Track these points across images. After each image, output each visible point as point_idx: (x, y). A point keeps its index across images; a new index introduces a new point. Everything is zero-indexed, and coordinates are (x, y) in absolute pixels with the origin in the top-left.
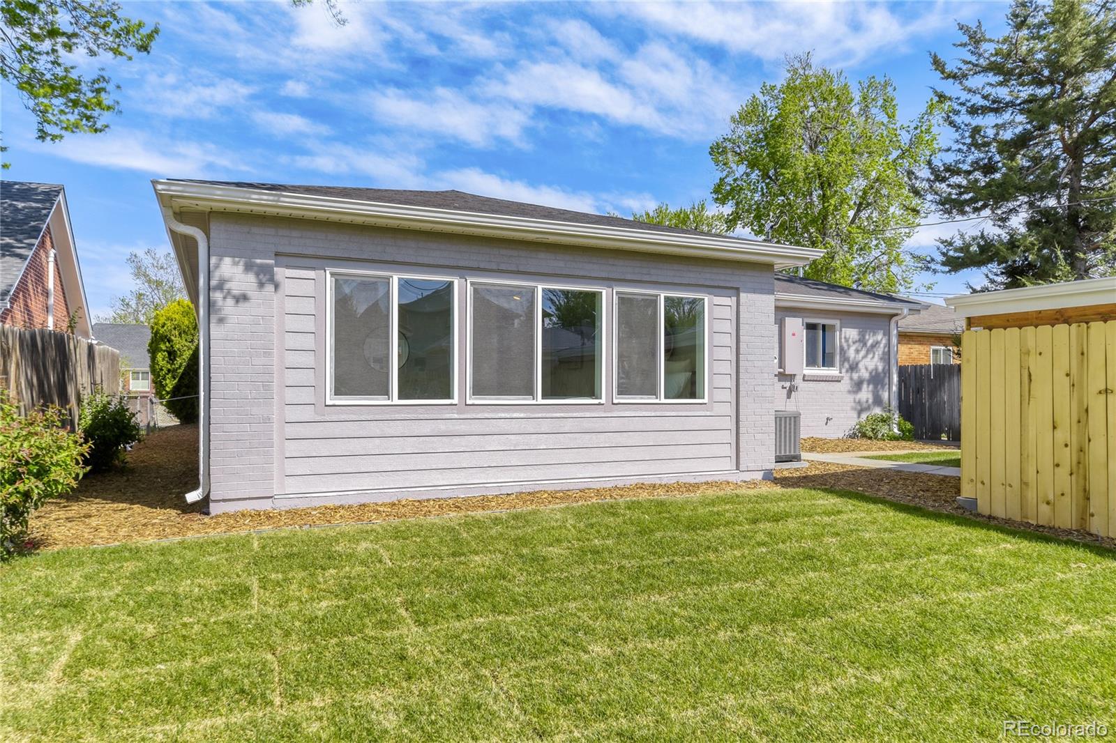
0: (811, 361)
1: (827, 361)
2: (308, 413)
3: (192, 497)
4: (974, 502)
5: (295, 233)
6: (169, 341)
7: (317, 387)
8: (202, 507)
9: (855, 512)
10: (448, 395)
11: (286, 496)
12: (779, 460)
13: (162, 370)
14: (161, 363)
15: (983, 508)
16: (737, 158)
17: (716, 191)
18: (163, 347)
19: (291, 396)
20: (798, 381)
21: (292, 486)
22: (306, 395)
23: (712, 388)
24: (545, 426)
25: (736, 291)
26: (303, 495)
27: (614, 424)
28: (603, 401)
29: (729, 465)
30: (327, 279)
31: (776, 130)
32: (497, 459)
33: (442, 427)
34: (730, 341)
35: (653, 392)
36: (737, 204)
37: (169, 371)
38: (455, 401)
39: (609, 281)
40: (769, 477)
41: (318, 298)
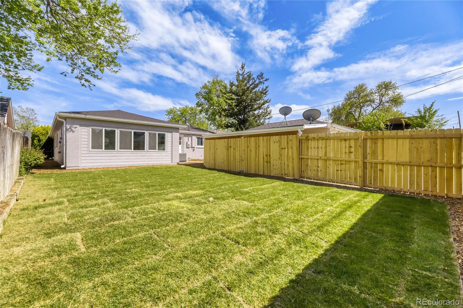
0: (198, 144)
1: (202, 145)
2: (86, 152)
3: (62, 167)
4: (205, 166)
5: (84, 121)
6: (38, 137)
7: (88, 148)
8: (64, 168)
9: (195, 169)
10: (115, 150)
11: (82, 166)
12: (180, 161)
13: (36, 144)
14: (36, 143)
15: (206, 167)
16: (202, 97)
17: (197, 104)
18: (36, 138)
19: (82, 149)
20: (195, 148)
21: (83, 165)
22: (86, 149)
23: (167, 149)
24: (134, 155)
25: (172, 132)
26: (84, 166)
27: (148, 155)
28: (145, 151)
29: (170, 162)
30: (90, 129)
31: (210, 92)
32: (124, 160)
33: (113, 155)
34: (171, 141)
35: (156, 149)
36: (202, 107)
37: (38, 145)
38: (116, 150)
39: (147, 130)
40: (178, 164)
41: (88, 132)
